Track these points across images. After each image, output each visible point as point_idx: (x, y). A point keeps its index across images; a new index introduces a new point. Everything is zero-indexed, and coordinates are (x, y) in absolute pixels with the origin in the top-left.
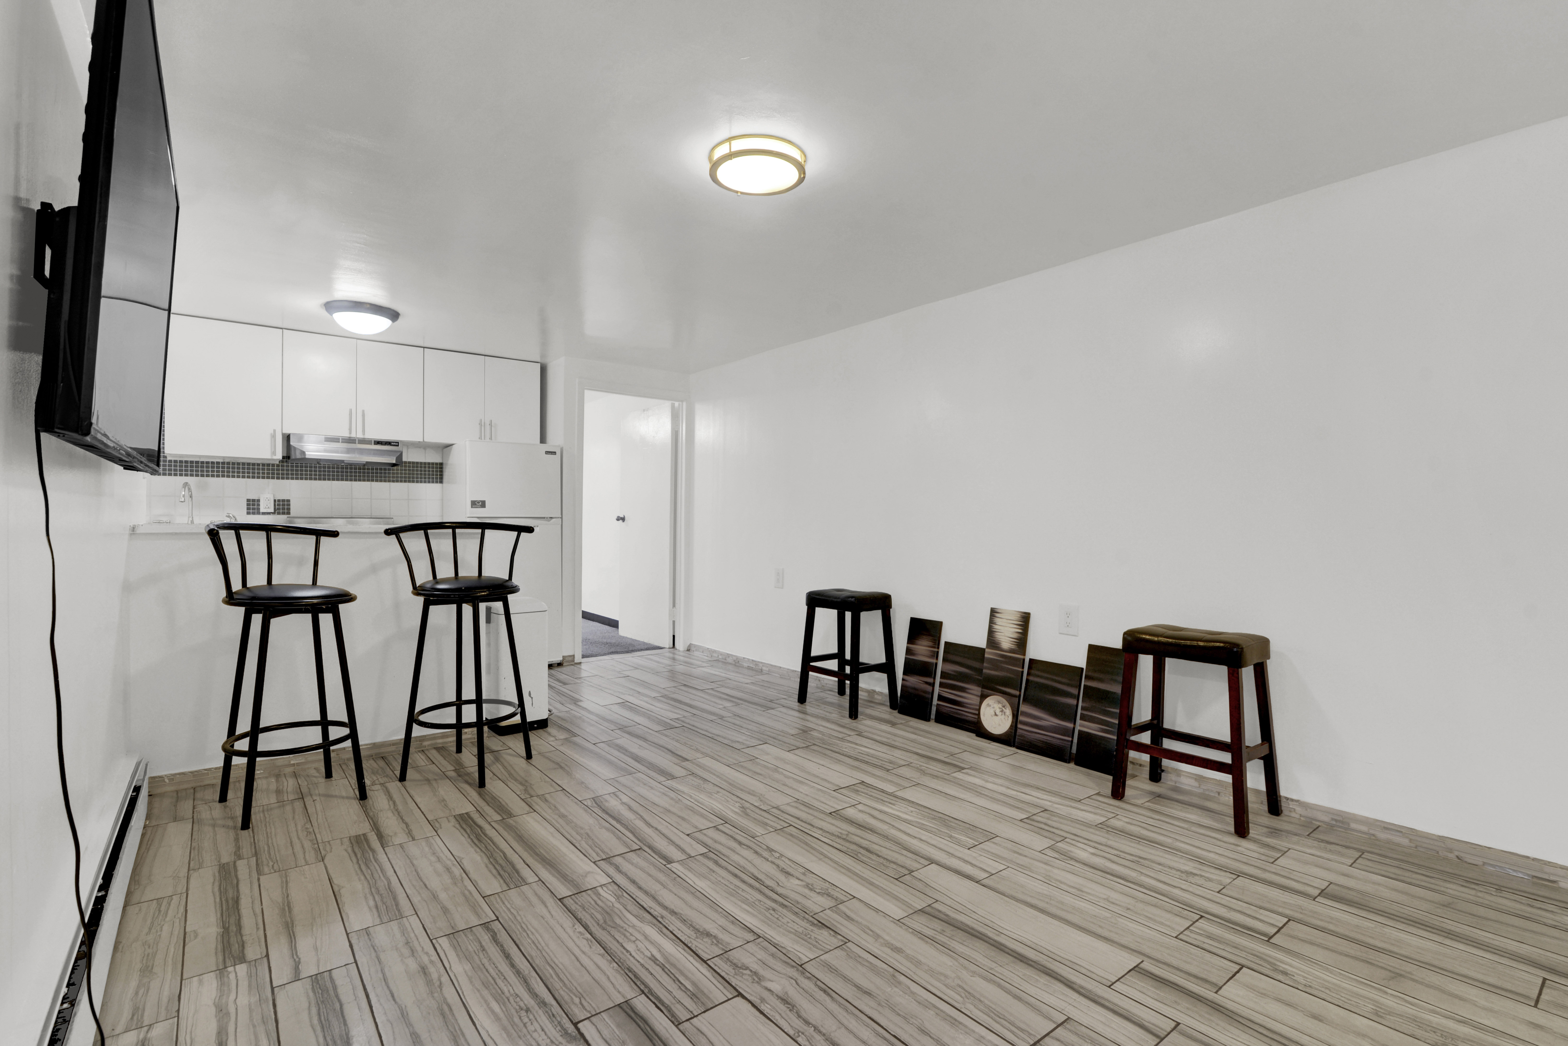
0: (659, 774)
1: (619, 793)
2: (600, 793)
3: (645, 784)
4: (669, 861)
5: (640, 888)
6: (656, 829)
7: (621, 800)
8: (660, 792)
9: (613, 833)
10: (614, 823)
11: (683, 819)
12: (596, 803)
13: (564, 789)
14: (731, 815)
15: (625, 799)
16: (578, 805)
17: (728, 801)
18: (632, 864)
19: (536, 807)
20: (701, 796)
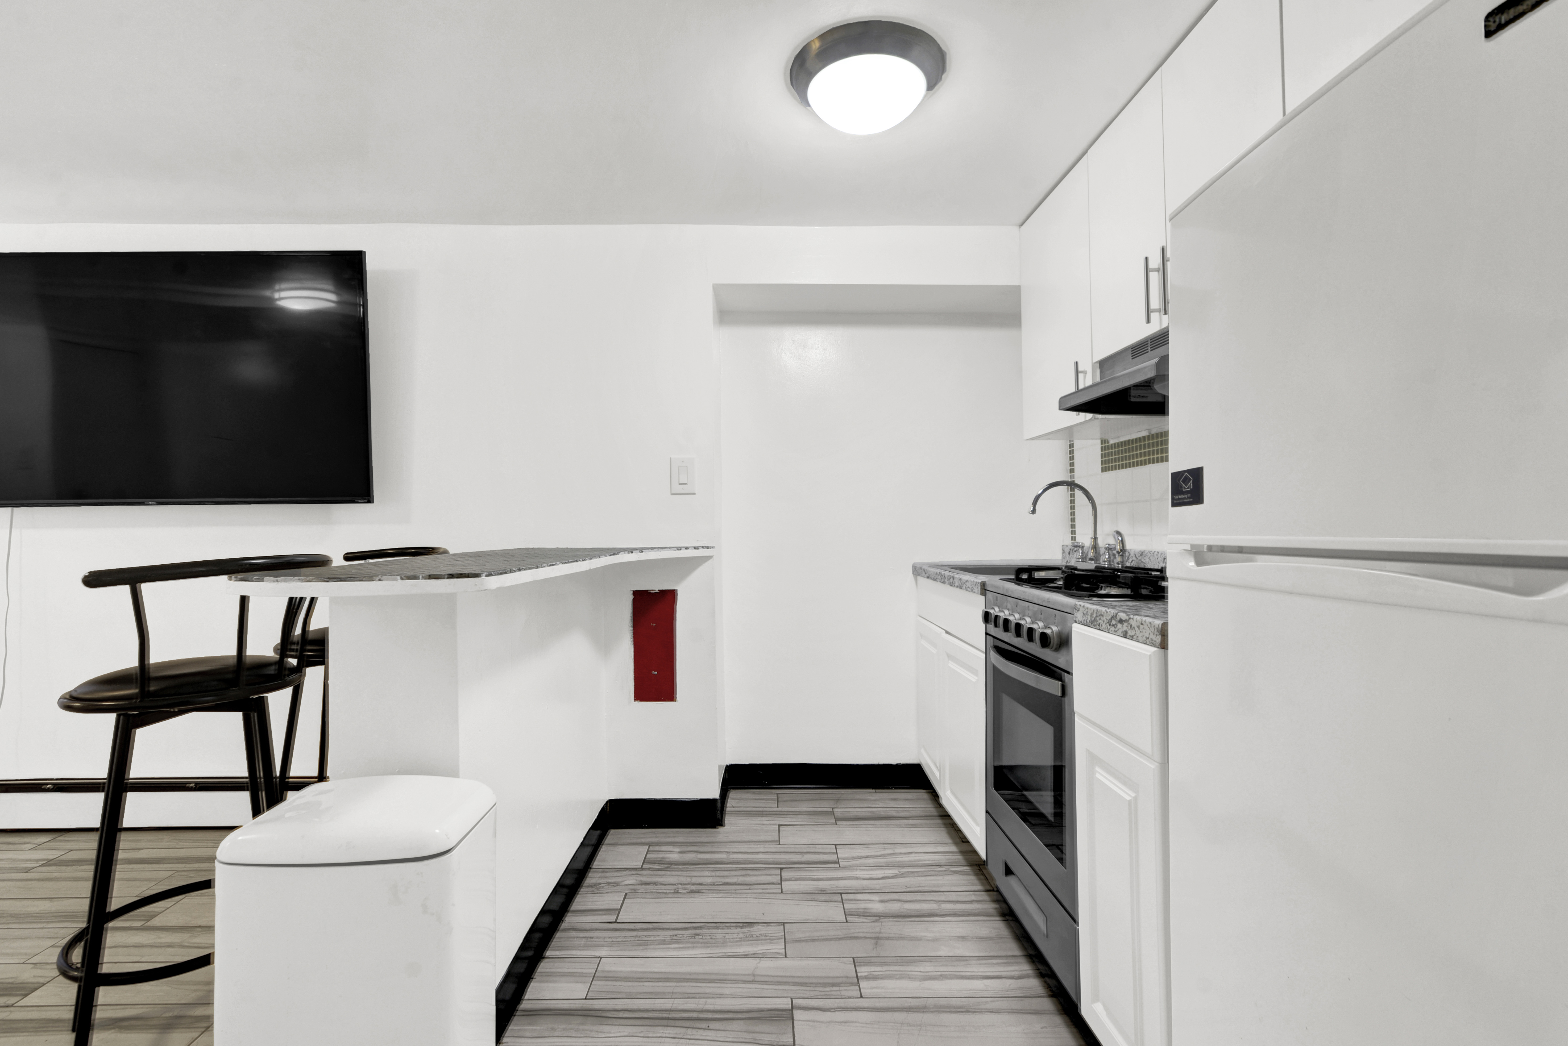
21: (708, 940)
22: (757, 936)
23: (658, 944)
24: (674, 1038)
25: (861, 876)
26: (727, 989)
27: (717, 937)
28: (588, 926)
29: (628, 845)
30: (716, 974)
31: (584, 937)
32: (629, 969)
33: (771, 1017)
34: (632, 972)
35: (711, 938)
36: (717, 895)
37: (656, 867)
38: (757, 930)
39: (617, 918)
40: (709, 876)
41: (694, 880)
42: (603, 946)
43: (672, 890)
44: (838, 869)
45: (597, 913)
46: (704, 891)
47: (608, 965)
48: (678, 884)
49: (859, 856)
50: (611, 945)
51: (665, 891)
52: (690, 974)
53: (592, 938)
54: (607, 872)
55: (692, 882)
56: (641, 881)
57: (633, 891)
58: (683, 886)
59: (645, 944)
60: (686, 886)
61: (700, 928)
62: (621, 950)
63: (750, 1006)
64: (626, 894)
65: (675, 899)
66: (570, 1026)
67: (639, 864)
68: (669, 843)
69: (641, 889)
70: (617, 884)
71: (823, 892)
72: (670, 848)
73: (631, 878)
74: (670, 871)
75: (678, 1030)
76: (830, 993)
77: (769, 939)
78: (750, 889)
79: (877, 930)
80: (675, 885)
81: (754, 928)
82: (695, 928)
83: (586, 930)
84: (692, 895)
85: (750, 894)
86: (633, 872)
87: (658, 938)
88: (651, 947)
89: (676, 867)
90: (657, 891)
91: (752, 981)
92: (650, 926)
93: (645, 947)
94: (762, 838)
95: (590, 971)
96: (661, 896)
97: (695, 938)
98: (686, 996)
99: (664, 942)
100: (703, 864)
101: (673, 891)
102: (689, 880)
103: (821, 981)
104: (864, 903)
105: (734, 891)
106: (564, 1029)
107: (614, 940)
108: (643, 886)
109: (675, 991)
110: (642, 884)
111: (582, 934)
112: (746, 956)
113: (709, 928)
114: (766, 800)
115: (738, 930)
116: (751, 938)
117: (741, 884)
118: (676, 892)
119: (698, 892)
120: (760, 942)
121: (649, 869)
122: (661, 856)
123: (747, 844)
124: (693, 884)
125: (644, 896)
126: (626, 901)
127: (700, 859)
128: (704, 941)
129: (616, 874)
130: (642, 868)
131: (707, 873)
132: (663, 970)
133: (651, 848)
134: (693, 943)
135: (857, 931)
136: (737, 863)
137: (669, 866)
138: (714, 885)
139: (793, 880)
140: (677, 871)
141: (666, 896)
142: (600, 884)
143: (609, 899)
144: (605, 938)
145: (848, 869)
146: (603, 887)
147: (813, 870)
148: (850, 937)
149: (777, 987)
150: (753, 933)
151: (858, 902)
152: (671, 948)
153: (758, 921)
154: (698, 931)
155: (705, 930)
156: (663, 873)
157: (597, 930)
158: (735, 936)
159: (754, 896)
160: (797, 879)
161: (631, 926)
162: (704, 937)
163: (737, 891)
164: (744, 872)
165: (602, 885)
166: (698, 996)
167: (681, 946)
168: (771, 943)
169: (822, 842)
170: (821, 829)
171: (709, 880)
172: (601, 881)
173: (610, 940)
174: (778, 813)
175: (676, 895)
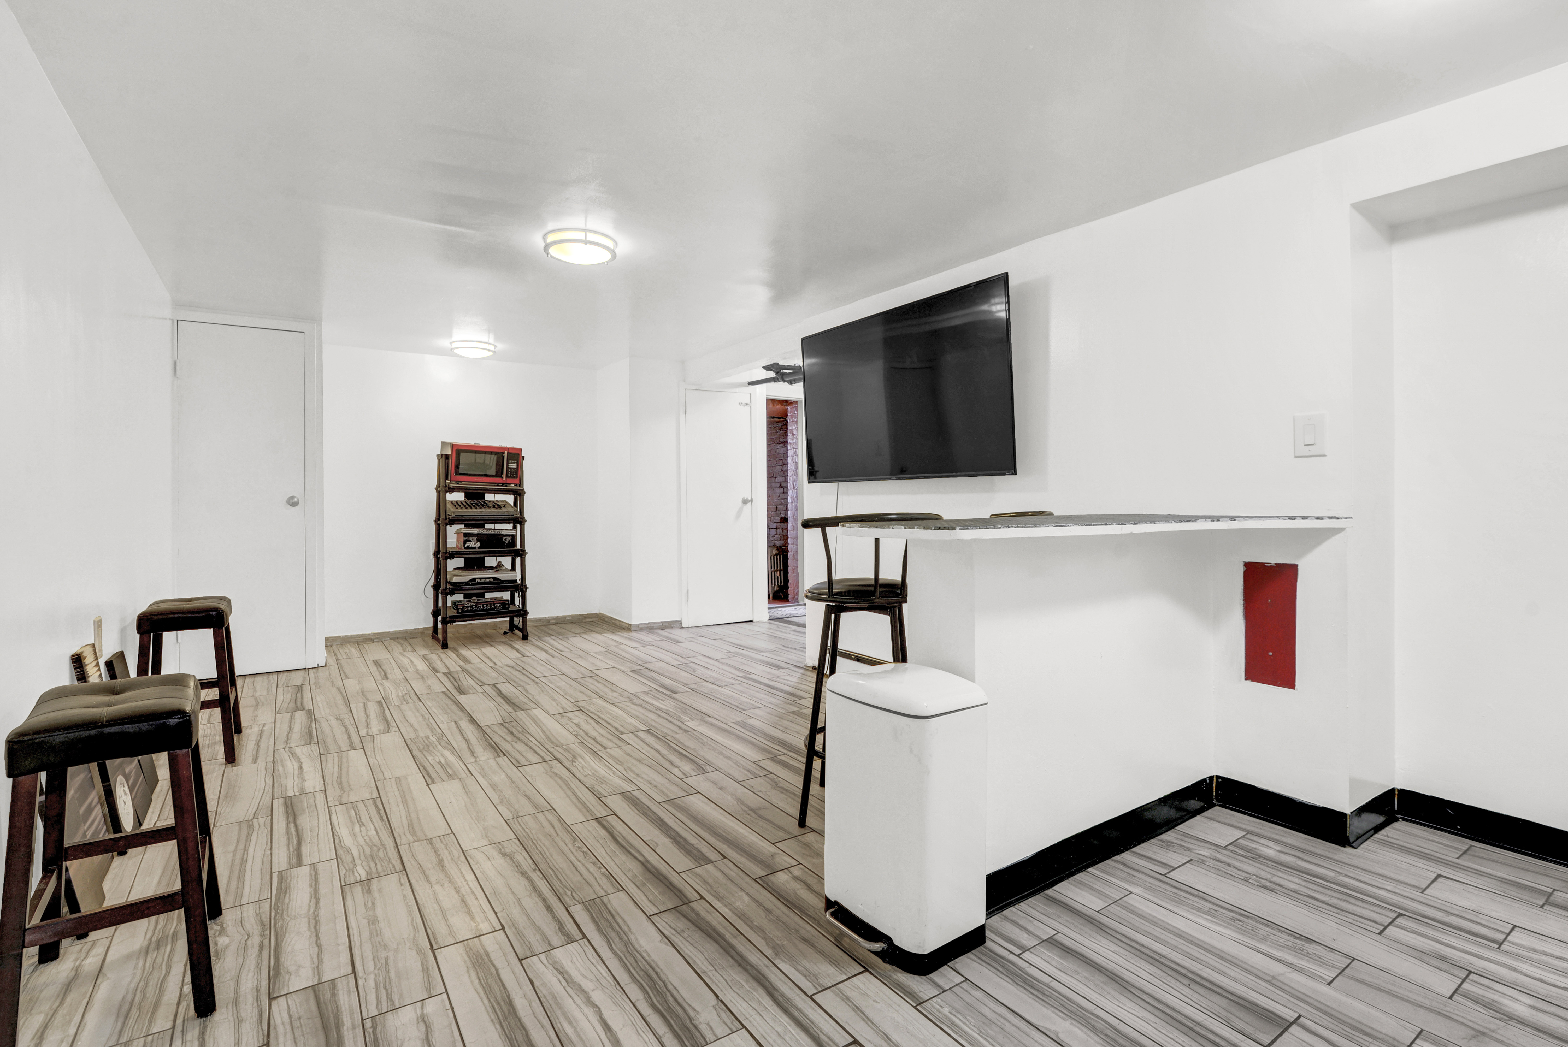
0: (638, 799)
1: (682, 776)
2: (700, 778)
3: (656, 786)
4: (647, 731)
5: (667, 720)
6: (652, 748)
7: (680, 770)
8: (642, 778)
9: (685, 746)
10: (684, 753)
11: (629, 755)
12: (702, 768)
13: (738, 783)
14: (588, 757)
15: (676, 771)
16: (718, 767)
17: (582, 768)
18: (671, 730)
19: (754, 765)
20: (604, 773)
21: (1248, 930)
22: (1308, 953)
23: (1192, 909)
24: (1151, 974)
25: (1524, 970)
26: (1233, 972)
27: (1260, 932)
28: (1137, 867)
29: (1225, 824)
30: (1232, 956)
31: (1127, 873)
32: (1150, 912)
33: (1262, 1015)
34: (1150, 915)
35: (1252, 930)
36: (1290, 901)
37: (1241, 852)
38: (1311, 948)
39: (1168, 873)
40: (1296, 883)
41: (1275, 879)
42: (1140, 886)
43: (1243, 876)
44: (1495, 950)
45: (1152, 861)
46: (1278, 892)
47: (1132, 900)
48: (1253, 875)
49: (1545, 952)
50: (1148, 889)
51: (1234, 874)
52: (1205, 943)
53: (1134, 876)
54: (1187, 837)
55: (1272, 880)
56: (1216, 857)
57: (1200, 861)
58: (1257, 879)
59: (1180, 902)
60: (1261, 880)
61: (1248, 917)
62: (1154, 896)
63: (1245, 994)
64: (1191, 860)
65: (1239, 885)
66: (1092, 978)
67: (1224, 843)
68: (1272, 839)
69: (1211, 863)
70: (1189, 849)
71: (1443, 958)
72: (1271, 844)
73: (1206, 850)
74: (1253, 861)
75: (1159, 972)
76: (1355, 1037)
77: (1321, 962)
78: (1337, 913)
79: (1493, 1027)
80: (1250, 874)
81: (1312, 946)
82: (1241, 915)
83: (1133, 869)
84: (1262, 889)
85: (1333, 918)
86: (1213, 847)
87: (1195, 904)
88: (1184, 907)
89: (1263, 861)
90: (1226, 871)
91: (1268, 981)
92: (1196, 892)
93: (1178, 905)
94: (1402, 878)
95: (1115, 896)
96: (1225, 876)
97: (1234, 922)
98: (1188, 955)
99: (1199, 910)
100: (1297, 870)
101: (1243, 878)
102: (1269, 876)
103: (1354, 1023)
104: (1499, 996)
105: (1316, 907)
106: (1086, 978)
107: (1153, 887)
108: (1214, 861)
109: (1180, 946)
110: (1214, 859)
111: (1127, 870)
112: (1279, 961)
113: (1257, 921)
114: (1445, 846)
115: (1292, 939)
116: (1299, 951)
117: (1333, 907)
118: (1246, 880)
119: (1272, 890)
120: (1308, 958)
121: (1232, 851)
122: (1254, 845)
123: (1372, 875)
124: (1270, 882)
125: (1208, 868)
126: (1187, 865)
127: (1298, 865)
128: (1242, 928)
129: (1193, 841)
130: (1225, 847)
131: (1296, 880)
132: (1181, 928)
133: (1248, 836)
134: (1228, 923)
135: (1456, 1012)
136: (1344, 886)
137: (1256, 857)
138: (1295, 892)
139: (1408, 931)
140: (1262, 864)
141: (1232, 878)
142: (1173, 843)
143: (1173, 858)
144: (1145, 881)
145: (1511, 956)
146: (1173, 846)
147: (1450, 935)
148: (1439, 1012)
149: (1292, 999)
150: (1304, 948)
151: (1489, 990)
152: (1202, 917)
153: (1322, 943)
154: (1242, 918)
155: (1251, 922)
156: (1245, 860)
157: (1143, 873)
158: (1282, 941)
159: (1337, 920)
160: (1413, 932)
161: (1177, 885)
162: (1244, 925)
163: (1319, 909)
164: (1345, 897)
165: (1174, 845)
166: (1199, 961)
167: (1215, 920)
168: (1321, 966)
169: (1494, 914)
170: (1508, 902)
171: (1292, 886)
172: (1175, 841)
173: (1150, 885)
174: (1451, 864)
175: (1244, 882)
